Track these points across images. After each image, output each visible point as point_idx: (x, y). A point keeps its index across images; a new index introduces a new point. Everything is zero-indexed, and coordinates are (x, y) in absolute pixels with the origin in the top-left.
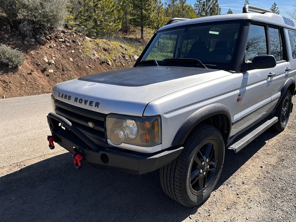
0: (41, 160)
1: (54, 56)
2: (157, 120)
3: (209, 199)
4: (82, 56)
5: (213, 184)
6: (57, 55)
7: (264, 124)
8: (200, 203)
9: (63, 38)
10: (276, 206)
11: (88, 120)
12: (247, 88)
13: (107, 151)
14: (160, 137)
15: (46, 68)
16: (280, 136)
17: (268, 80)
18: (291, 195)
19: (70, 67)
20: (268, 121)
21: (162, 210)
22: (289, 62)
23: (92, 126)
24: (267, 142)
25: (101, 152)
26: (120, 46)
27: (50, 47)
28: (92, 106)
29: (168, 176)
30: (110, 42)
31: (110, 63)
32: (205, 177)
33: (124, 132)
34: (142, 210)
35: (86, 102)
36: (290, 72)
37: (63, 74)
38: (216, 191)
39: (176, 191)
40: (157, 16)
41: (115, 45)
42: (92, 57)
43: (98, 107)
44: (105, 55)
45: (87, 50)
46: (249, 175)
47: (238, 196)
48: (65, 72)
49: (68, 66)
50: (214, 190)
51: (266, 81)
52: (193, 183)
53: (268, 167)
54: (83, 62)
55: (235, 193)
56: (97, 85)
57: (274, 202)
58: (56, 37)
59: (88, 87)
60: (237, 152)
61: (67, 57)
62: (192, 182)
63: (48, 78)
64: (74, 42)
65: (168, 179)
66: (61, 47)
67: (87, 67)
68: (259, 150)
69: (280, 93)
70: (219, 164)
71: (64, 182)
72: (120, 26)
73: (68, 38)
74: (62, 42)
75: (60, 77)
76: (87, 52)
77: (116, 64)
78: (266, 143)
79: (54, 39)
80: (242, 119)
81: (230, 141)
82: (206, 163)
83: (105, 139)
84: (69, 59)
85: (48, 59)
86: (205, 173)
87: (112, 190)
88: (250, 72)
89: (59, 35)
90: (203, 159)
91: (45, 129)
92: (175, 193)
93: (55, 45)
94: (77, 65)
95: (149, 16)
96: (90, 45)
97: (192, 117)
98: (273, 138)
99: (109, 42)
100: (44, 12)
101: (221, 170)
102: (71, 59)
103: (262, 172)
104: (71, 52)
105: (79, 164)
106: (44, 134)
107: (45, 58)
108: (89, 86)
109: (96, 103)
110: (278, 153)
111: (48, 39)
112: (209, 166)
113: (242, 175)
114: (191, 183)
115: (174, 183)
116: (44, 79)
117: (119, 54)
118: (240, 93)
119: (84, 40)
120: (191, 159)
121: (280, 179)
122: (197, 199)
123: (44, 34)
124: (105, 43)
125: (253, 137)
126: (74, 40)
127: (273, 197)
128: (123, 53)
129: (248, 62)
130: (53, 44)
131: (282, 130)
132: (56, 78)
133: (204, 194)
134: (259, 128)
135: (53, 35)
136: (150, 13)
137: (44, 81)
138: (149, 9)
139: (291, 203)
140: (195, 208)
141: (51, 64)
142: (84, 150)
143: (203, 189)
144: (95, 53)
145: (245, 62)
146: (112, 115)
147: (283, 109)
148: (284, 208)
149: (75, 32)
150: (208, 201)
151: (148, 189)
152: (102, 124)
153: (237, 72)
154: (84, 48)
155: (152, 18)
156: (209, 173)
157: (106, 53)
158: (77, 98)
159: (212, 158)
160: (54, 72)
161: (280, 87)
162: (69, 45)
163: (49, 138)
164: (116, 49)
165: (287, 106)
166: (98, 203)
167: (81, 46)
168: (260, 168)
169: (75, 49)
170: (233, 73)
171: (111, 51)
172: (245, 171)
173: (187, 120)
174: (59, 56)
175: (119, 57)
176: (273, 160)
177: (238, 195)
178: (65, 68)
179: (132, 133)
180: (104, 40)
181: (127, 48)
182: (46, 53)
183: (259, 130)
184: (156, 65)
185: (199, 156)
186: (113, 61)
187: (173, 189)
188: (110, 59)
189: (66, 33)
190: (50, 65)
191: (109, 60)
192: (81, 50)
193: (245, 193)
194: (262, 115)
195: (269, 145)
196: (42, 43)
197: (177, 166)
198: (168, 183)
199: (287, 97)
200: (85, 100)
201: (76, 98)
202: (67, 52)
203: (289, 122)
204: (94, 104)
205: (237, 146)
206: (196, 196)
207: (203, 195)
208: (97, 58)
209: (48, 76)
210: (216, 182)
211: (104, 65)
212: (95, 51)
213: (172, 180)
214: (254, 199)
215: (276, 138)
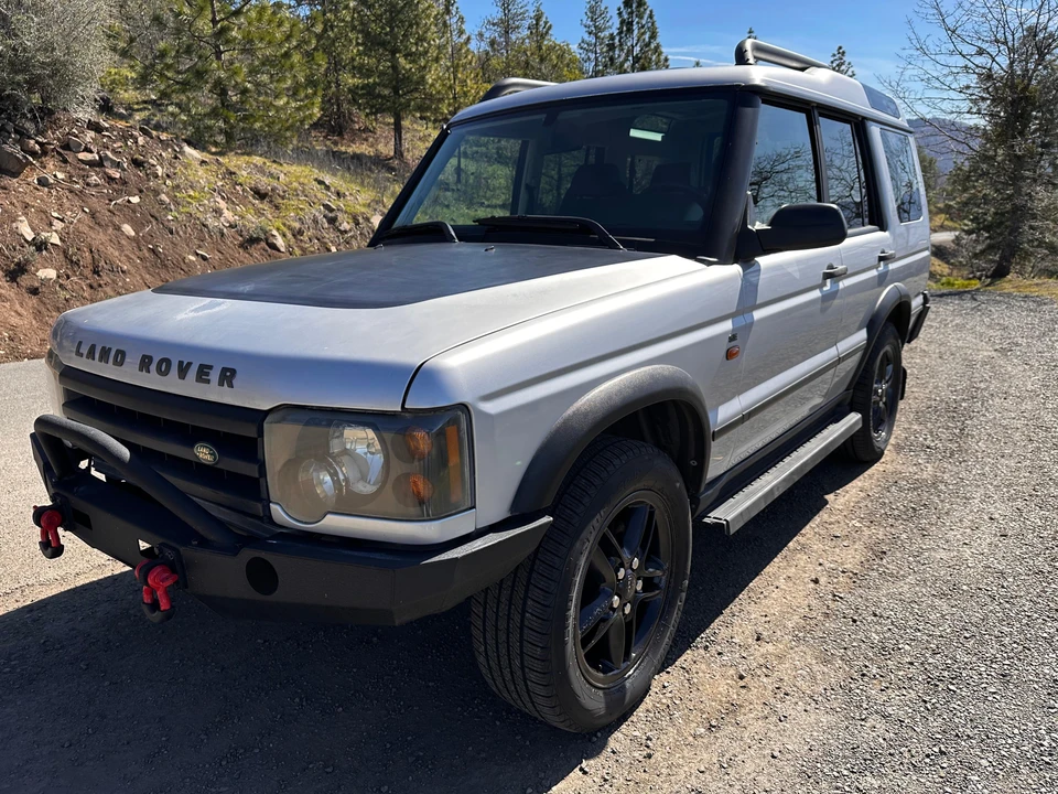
0: (11, 609)
1: (58, 218)
2: (455, 422)
3: (647, 699)
4: (170, 218)
5: (657, 645)
6: (69, 213)
7: (819, 436)
8: (615, 717)
9: (95, 150)
10: (865, 706)
11: (192, 436)
12: (758, 315)
13: (271, 548)
14: (468, 486)
15: (27, 261)
16: (871, 477)
17: (825, 289)
18: (912, 664)
19: (123, 258)
20: (831, 427)
21: (483, 755)
22: (887, 234)
23: (209, 458)
24: (829, 498)
25: (248, 554)
26: (316, 180)
27: (43, 182)
28: (208, 382)
29: (502, 625)
30: (280, 168)
31: (280, 242)
32: (631, 622)
33: (334, 475)
34: (411, 759)
35: (183, 370)
36: (892, 266)
37: (95, 285)
38: (668, 672)
39: (532, 676)
40: (452, 77)
41: (297, 178)
42: (211, 222)
43: (231, 386)
44: (259, 213)
45: (190, 196)
46: (776, 610)
47: (742, 683)
48: (106, 278)
49: (117, 254)
50: (662, 668)
51: (816, 294)
52: (590, 646)
53: (835, 580)
54: (176, 239)
55: (732, 672)
56: (227, 305)
57: (858, 691)
58: (67, 146)
59: (192, 314)
60: (732, 532)
61: (111, 221)
62: (585, 642)
63: (34, 300)
64: (137, 164)
65: (502, 637)
66: (88, 185)
67: (193, 258)
68: (808, 527)
69: (862, 335)
70: (676, 575)
71: (107, 683)
72: (316, 110)
73: (114, 151)
74: (91, 164)
75: (85, 294)
76: (189, 203)
77: (303, 244)
78: (826, 502)
79: (58, 152)
80: (746, 417)
81: (707, 496)
82: (630, 571)
83: (260, 506)
84: (118, 228)
85: (33, 229)
86: (628, 609)
87: (297, 700)
88: (764, 261)
89: (76, 136)
90: (620, 557)
91: (24, 492)
92: (526, 686)
93: (60, 176)
94: (153, 251)
95: (423, 77)
96: (202, 176)
97: (578, 410)
98: (850, 485)
99: (275, 165)
100: (14, 49)
101: (684, 595)
102: (128, 229)
103: (817, 596)
104: (129, 201)
105: (164, 605)
106: (21, 510)
107: (19, 225)
108: (196, 310)
109: (224, 370)
110: (867, 532)
111: (34, 154)
112: (640, 582)
113: (755, 612)
114: (584, 647)
115: (522, 652)
116: (18, 307)
117: (313, 211)
118: (733, 330)
119: (176, 158)
120: (578, 559)
121: (875, 615)
122: (607, 703)
123: (16, 132)
124: (261, 170)
125: (784, 480)
126: (136, 156)
127: (855, 676)
128: (327, 207)
129: (759, 226)
130: (54, 171)
131: (876, 456)
132: (67, 300)
133: (628, 683)
134: (801, 450)
135: (53, 137)
136: (425, 67)
137: (16, 312)
138: (420, 54)
139: (911, 691)
140: (599, 734)
141: (46, 249)
142: (182, 549)
143: (623, 666)
144: (222, 204)
145: (749, 227)
146: (288, 411)
147: (875, 386)
148: (890, 710)
149: (141, 129)
150: (642, 707)
151: (430, 684)
152: (250, 449)
153: (723, 262)
154: (178, 186)
155: (432, 85)
156: (642, 608)
157: (265, 206)
158: (150, 359)
159: (651, 555)
160: (58, 277)
161: (862, 315)
162: (118, 176)
163: (39, 515)
164: (303, 192)
165: (887, 378)
166: (242, 751)
167: (168, 182)
168: (812, 585)
169: (141, 191)
170: (709, 264)
171: (283, 198)
172: (762, 596)
173: (560, 420)
174: (76, 216)
175: (315, 221)
176: (852, 557)
177: (741, 677)
178: (102, 263)
179: (364, 478)
180: (257, 160)
181: (342, 190)
182: (27, 206)
183: (801, 457)
184: (451, 240)
185: (605, 547)
186: (289, 235)
187: (519, 673)
188: (278, 229)
189: (107, 130)
190: (44, 252)
191: (275, 232)
192: (167, 194)
193: (764, 670)
194: (811, 409)
195: (837, 507)
196: (10, 167)
197: (531, 587)
198: (503, 651)
199: (888, 348)
200: (181, 363)
201: (144, 357)
202: (111, 201)
203: (896, 431)
204: (214, 376)
205: (731, 512)
206: (601, 693)
207: (624, 687)
208: (231, 226)
209: (34, 291)
210: (667, 640)
211: (256, 251)
212: (223, 198)
213: (515, 638)
214: (795, 689)
215: (857, 483)
